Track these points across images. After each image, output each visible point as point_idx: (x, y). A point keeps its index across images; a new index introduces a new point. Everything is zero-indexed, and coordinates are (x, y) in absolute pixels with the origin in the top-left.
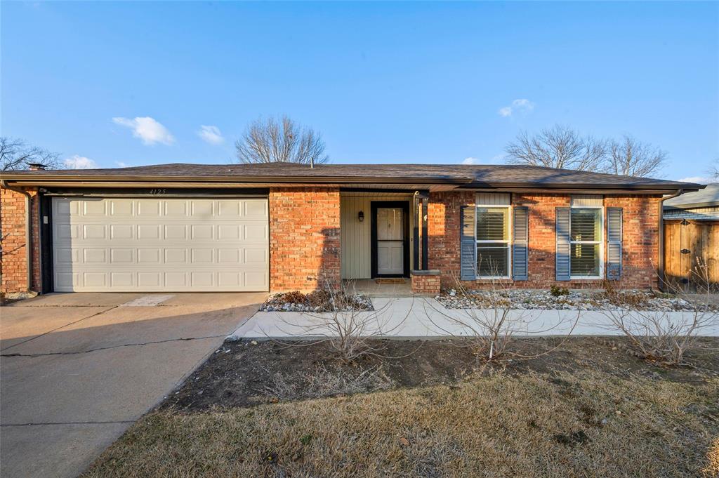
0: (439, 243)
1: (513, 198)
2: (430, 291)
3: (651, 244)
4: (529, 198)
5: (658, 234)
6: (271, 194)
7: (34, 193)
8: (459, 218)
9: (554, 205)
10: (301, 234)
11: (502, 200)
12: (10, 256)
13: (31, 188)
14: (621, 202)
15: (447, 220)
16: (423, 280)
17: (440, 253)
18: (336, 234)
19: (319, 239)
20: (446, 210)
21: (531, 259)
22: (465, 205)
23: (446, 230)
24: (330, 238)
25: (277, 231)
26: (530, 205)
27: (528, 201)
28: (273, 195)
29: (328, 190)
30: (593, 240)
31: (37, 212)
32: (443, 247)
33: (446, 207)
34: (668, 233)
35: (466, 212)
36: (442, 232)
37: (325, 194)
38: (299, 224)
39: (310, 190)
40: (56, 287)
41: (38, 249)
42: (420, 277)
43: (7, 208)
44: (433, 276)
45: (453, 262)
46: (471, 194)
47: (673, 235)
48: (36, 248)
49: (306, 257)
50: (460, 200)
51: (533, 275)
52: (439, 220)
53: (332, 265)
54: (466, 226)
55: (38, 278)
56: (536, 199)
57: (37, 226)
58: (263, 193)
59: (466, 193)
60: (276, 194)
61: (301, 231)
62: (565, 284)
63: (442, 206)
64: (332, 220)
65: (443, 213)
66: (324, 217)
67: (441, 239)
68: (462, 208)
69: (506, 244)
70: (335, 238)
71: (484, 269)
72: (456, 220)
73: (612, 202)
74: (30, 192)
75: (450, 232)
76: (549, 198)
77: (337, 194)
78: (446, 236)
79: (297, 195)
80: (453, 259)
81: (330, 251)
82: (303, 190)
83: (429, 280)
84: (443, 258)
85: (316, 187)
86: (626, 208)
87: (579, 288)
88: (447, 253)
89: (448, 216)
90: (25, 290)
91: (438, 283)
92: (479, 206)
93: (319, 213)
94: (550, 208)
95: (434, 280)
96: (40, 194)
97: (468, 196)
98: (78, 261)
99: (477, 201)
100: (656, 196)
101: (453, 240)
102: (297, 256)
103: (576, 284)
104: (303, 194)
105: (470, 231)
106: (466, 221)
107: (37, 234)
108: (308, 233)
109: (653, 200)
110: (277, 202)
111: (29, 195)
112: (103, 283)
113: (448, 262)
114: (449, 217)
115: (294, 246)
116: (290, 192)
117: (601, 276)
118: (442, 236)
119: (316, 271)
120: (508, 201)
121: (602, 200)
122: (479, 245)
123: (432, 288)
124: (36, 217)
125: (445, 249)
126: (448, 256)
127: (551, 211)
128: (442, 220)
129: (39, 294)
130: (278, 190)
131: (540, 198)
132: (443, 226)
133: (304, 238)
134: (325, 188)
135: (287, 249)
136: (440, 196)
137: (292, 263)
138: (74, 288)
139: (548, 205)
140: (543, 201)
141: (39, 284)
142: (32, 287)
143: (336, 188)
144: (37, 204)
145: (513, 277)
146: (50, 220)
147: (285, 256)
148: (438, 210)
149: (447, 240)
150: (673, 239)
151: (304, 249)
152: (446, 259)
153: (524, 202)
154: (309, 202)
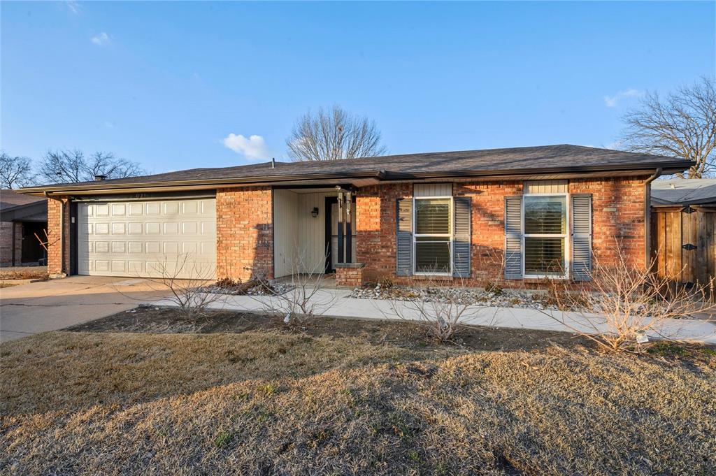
0: (374, 237)
1: (454, 188)
2: (351, 284)
3: (633, 237)
4: (473, 187)
5: (644, 225)
6: (218, 194)
7: (65, 200)
8: (395, 211)
9: (502, 194)
10: (241, 229)
11: (443, 191)
12: (52, 247)
13: (64, 196)
14: (591, 187)
15: (383, 214)
16: (345, 273)
17: (375, 247)
18: (268, 228)
19: (254, 233)
20: (381, 203)
21: (475, 255)
22: (401, 197)
23: (381, 223)
24: (263, 232)
25: (222, 226)
26: (474, 196)
27: (471, 191)
28: (219, 195)
29: (263, 188)
30: (560, 233)
31: (67, 214)
32: (378, 241)
33: (382, 200)
34: (661, 224)
35: (402, 205)
36: (378, 227)
37: (259, 192)
38: (239, 220)
39: (247, 189)
40: (80, 272)
41: (68, 242)
42: (342, 269)
43: (52, 211)
44: (354, 269)
45: (389, 257)
46: (407, 186)
47: (670, 226)
48: (66, 241)
49: (244, 249)
50: (396, 193)
51: (478, 272)
52: (375, 214)
53: (265, 257)
54: (402, 219)
55: (68, 263)
56: (481, 188)
57: (67, 224)
58: (212, 193)
59: (402, 185)
60: (221, 194)
61: (240, 226)
62: (516, 284)
63: (378, 200)
64: (265, 216)
65: (378, 207)
66: (259, 213)
67: (377, 233)
68: (398, 200)
69: (447, 239)
70: (268, 232)
71: (421, 265)
72: (391, 214)
73: (578, 188)
74: (63, 200)
75: (386, 226)
76: (496, 186)
77: (269, 192)
78: (382, 230)
79: (237, 194)
80: (388, 254)
81: (263, 244)
82: (242, 189)
83: (350, 273)
84: (379, 253)
85: (252, 186)
86: (597, 194)
87: (536, 289)
88: (383, 247)
89: (383, 210)
90: (60, 272)
91: (360, 276)
92: (417, 198)
93: (255, 210)
94: (497, 197)
95: (355, 273)
96: (70, 200)
97: (404, 188)
98: (92, 251)
99: (415, 193)
100: (640, 178)
101: (389, 234)
102: (237, 248)
103: (531, 284)
104: (242, 193)
105: (408, 225)
106: (402, 214)
107: (68, 230)
108: (245, 228)
109: (636, 183)
110: (222, 201)
111: (62, 202)
112: (107, 269)
113: (382, 257)
114: (385, 210)
115: (235, 240)
116: (231, 191)
117: (567, 276)
118: (377, 231)
119: (251, 262)
120: (450, 191)
121: (566, 186)
122: (418, 239)
123: (353, 280)
124: (67, 218)
125: (380, 243)
126: (384, 250)
127: (498, 201)
128: (378, 213)
129: (67, 275)
130: (223, 190)
131: (485, 186)
132: (378, 220)
133: (243, 232)
134: (259, 186)
135: (229, 242)
136: (376, 189)
137: (233, 255)
138: (90, 272)
139: (495, 194)
140: (489, 190)
141: (68, 269)
142: (64, 270)
143: (269, 186)
144: (68, 208)
145: (454, 274)
146: (76, 220)
147: (228, 248)
148: (373, 203)
149: (383, 234)
150: (671, 231)
151: (242, 242)
152: (382, 254)
153: (467, 192)
154: (246, 200)
